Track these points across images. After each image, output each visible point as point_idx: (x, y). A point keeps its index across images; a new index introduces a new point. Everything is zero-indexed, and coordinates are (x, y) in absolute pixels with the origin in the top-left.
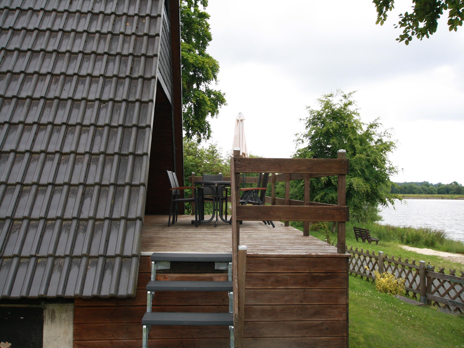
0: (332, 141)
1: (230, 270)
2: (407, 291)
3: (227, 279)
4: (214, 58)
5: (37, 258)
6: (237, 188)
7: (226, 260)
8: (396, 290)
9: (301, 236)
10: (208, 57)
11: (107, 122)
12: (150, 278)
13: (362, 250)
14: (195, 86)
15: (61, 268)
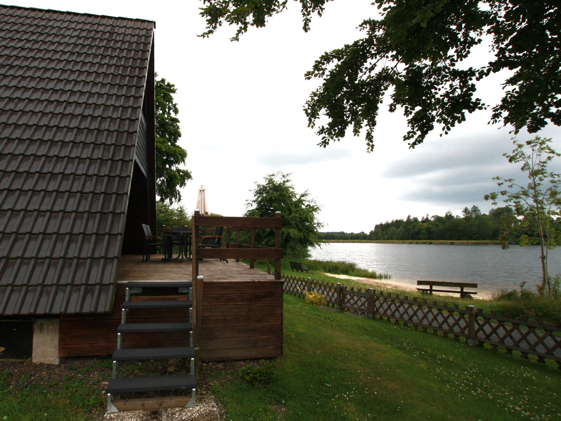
0: (274, 205)
1: (190, 292)
2: (328, 303)
3: (189, 299)
4: (183, 148)
5: (28, 286)
6: (197, 236)
7: (187, 286)
8: (320, 302)
9: (248, 268)
10: (178, 147)
11: (91, 190)
12: (125, 299)
13: (296, 277)
14: (167, 166)
15: (48, 294)
